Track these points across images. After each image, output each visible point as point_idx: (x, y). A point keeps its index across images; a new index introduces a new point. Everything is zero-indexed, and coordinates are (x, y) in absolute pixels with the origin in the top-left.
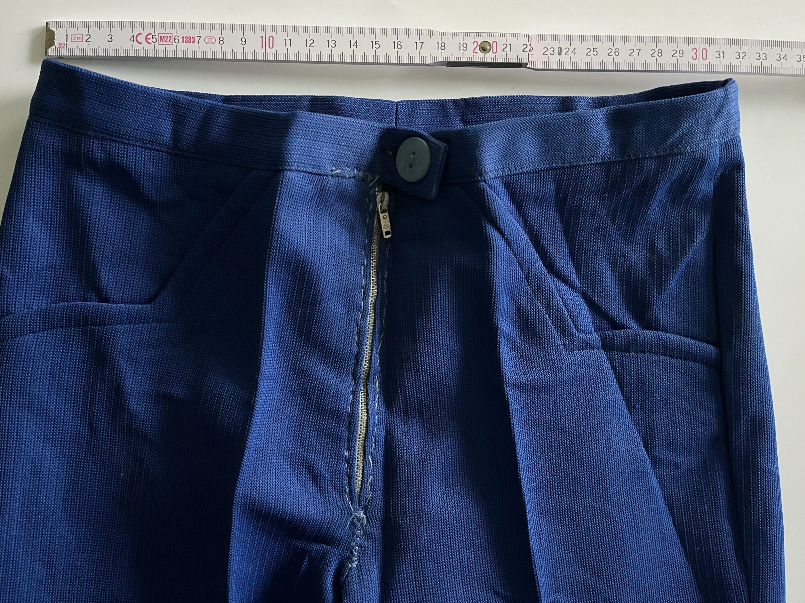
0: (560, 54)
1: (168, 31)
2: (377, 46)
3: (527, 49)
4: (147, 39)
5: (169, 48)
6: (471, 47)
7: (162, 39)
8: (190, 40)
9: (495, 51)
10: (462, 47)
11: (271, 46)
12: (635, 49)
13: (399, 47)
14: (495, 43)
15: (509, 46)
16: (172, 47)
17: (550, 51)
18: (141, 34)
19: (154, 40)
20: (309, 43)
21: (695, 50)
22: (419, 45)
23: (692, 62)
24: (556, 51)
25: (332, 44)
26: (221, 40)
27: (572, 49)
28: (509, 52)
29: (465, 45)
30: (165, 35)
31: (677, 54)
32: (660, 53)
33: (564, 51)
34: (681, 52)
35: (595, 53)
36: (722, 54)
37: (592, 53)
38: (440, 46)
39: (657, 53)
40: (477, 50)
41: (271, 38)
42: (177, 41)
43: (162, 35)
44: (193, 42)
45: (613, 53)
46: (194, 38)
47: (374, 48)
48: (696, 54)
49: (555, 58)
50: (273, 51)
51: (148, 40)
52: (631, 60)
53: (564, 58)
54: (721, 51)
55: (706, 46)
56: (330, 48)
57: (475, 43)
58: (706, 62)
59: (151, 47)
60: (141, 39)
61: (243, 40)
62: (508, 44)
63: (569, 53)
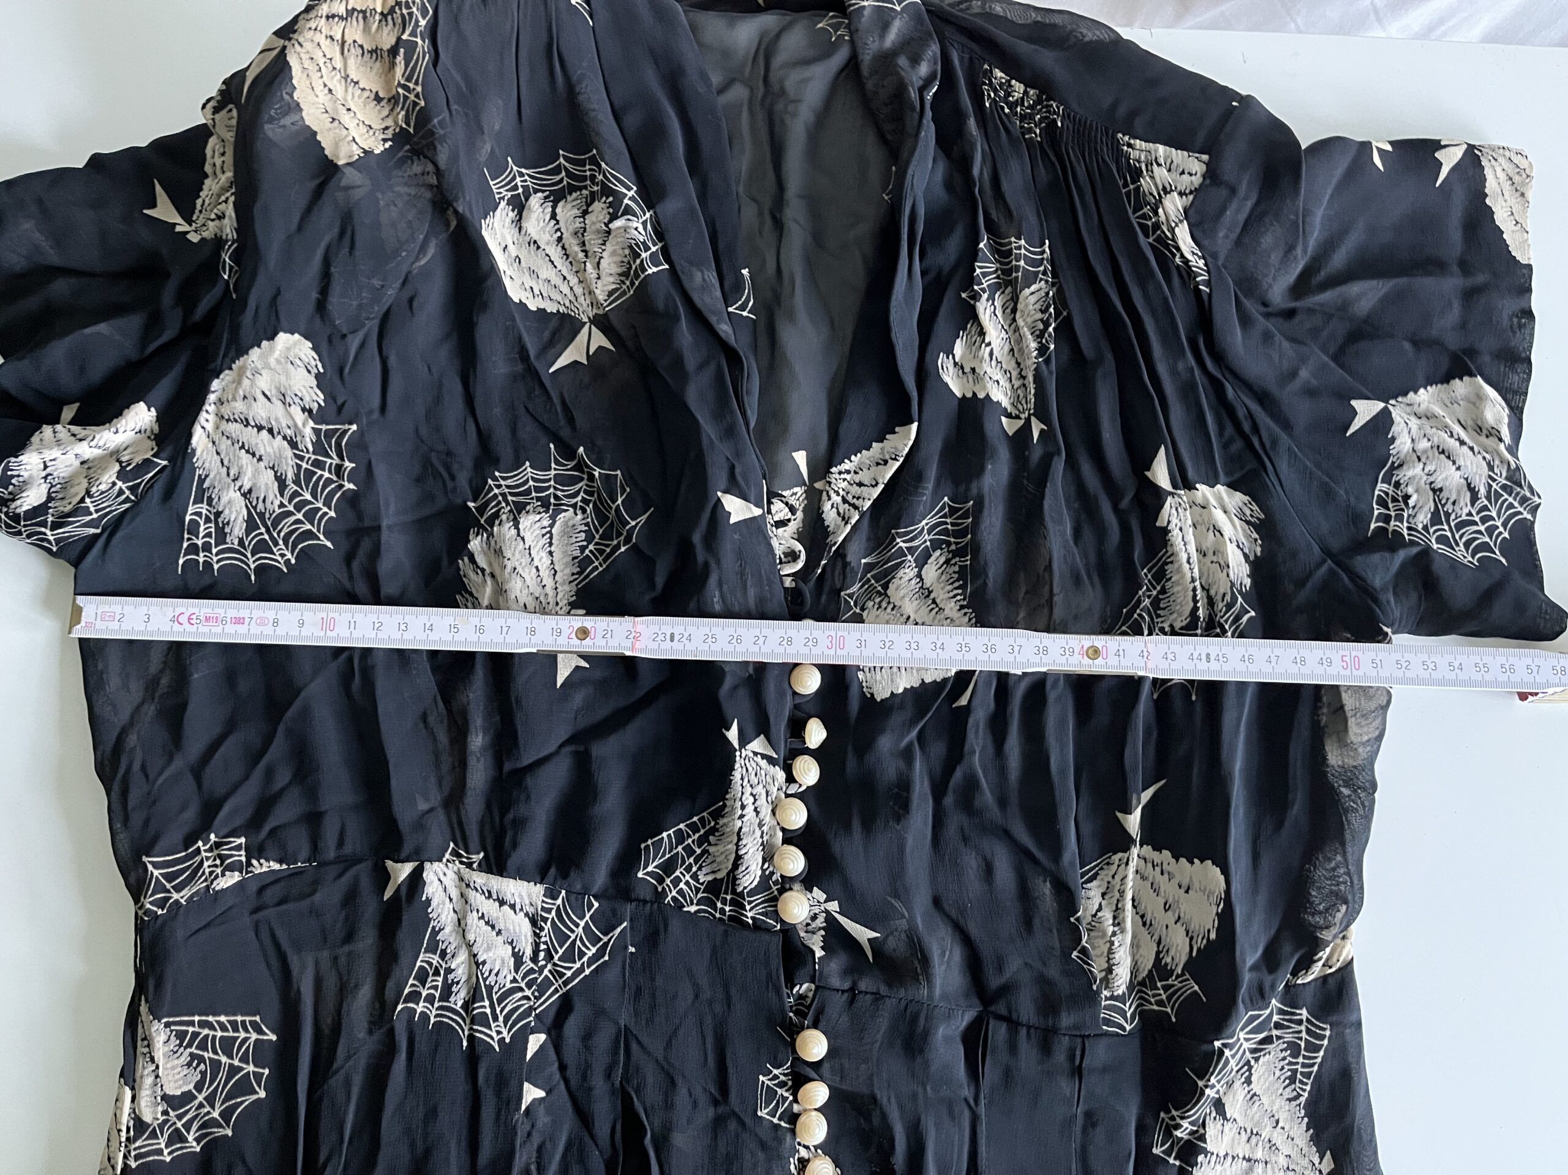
0: (672, 640)
6: (566, 632)
9: (593, 638)
10: (555, 635)
14: (593, 630)
15: (610, 633)
21: (831, 639)
23: (827, 652)
24: (668, 637)
25: (403, 627)
31: (810, 643)
32: (790, 641)
35: (714, 640)
52: (755, 649)
53: (677, 646)
63: (684, 639)
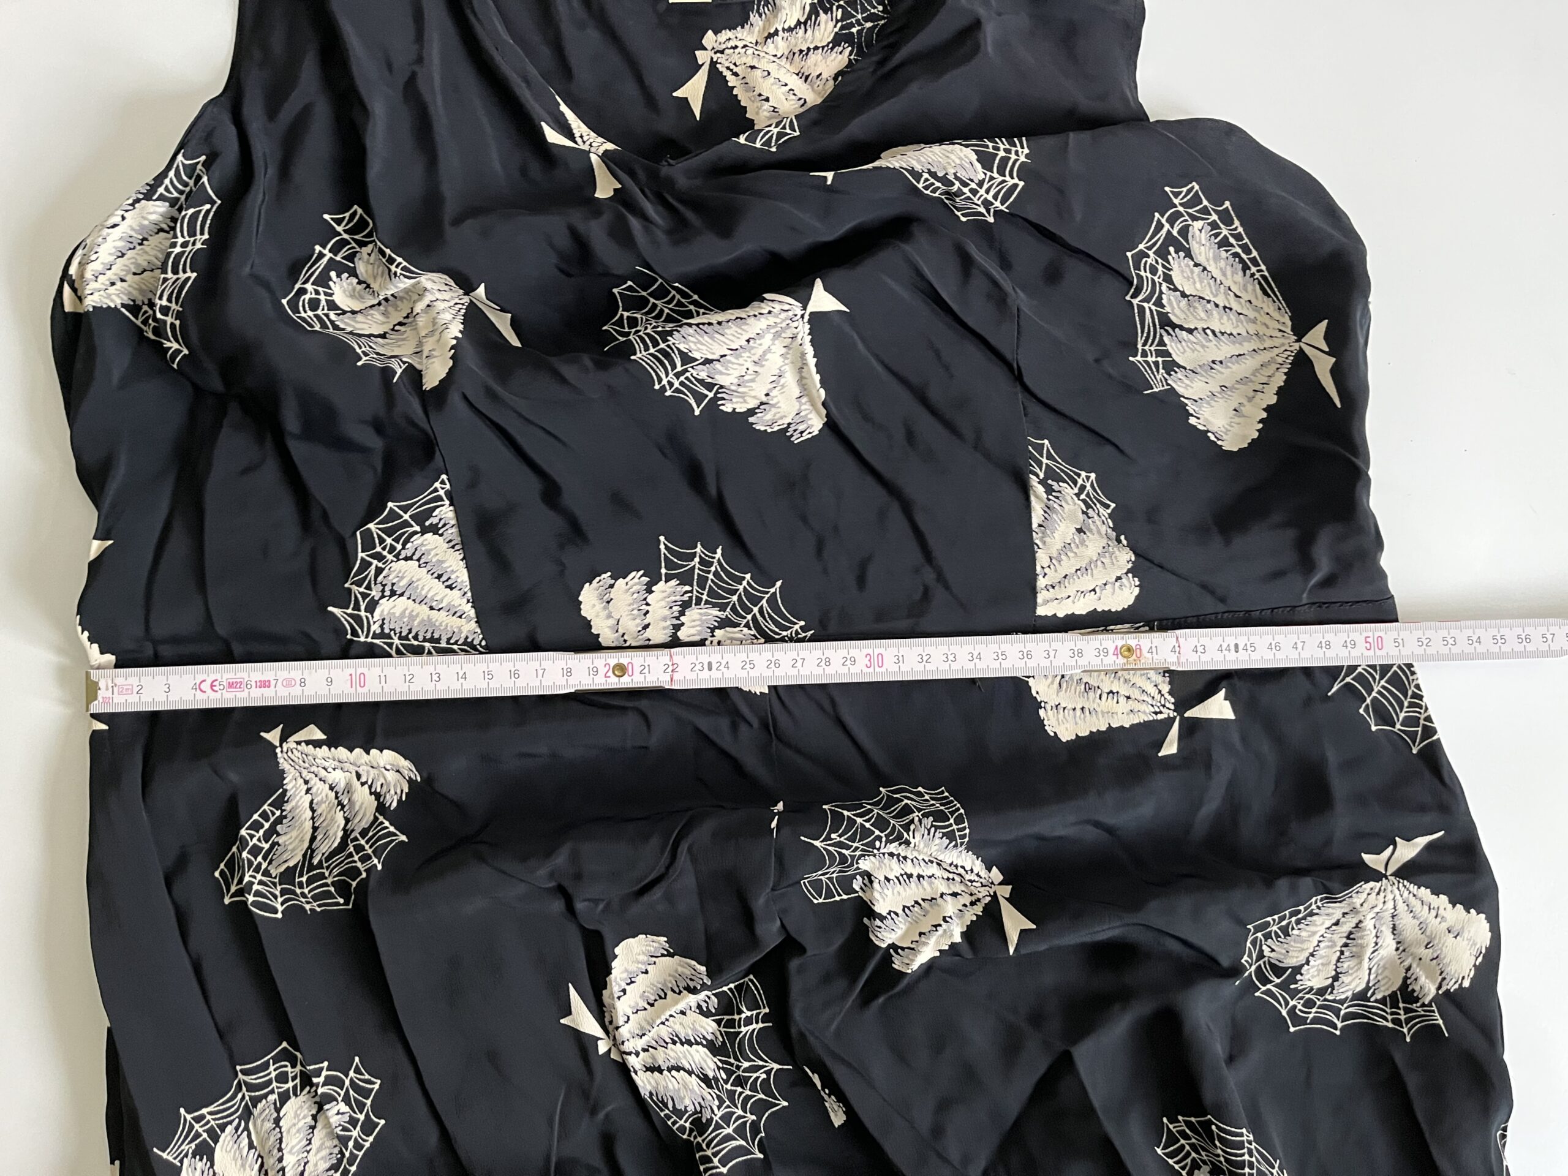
0: (710, 669)
1: (239, 675)
2: (490, 677)
3: (670, 670)
4: (212, 686)
5: (240, 695)
6: (602, 670)
7: (231, 685)
8: (265, 684)
9: (630, 674)
10: (591, 672)
11: (362, 685)
12: (798, 659)
13: (517, 676)
14: (630, 665)
15: (647, 668)
16: (244, 694)
17: (699, 667)
18: (204, 681)
19: (222, 687)
20: (408, 678)
21: (868, 657)
22: (540, 672)
23: (865, 670)
24: (706, 666)
26: (303, 683)
27: (724, 663)
28: (647, 674)
29: (595, 669)
30: (234, 680)
31: (848, 662)
32: (828, 662)
33: (714, 666)
34: (853, 659)
35: (752, 666)
36: (901, 659)
37: (747, 666)
38: (565, 672)
39: (824, 662)
40: (610, 673)
41: (362, 676)
42: (249, 686)
43: (231, 681)
44: (269, 687)
45: (772, 665)
46: (269, 681)
47: (487, 680)
48: (870, 660)
49: (705, 674)
50: (365, 690)
51: (214, 688)
52: (794, 672)
53: (715, 674)
54: (900, 655)
55: (882, 650)
56: (434, 682)
57: (607, 666)
58: (883, 670)
59: (218, 695)
60: (206, 686)
61: (329, 680)
62: (646, 665)
63: (722, 667)
